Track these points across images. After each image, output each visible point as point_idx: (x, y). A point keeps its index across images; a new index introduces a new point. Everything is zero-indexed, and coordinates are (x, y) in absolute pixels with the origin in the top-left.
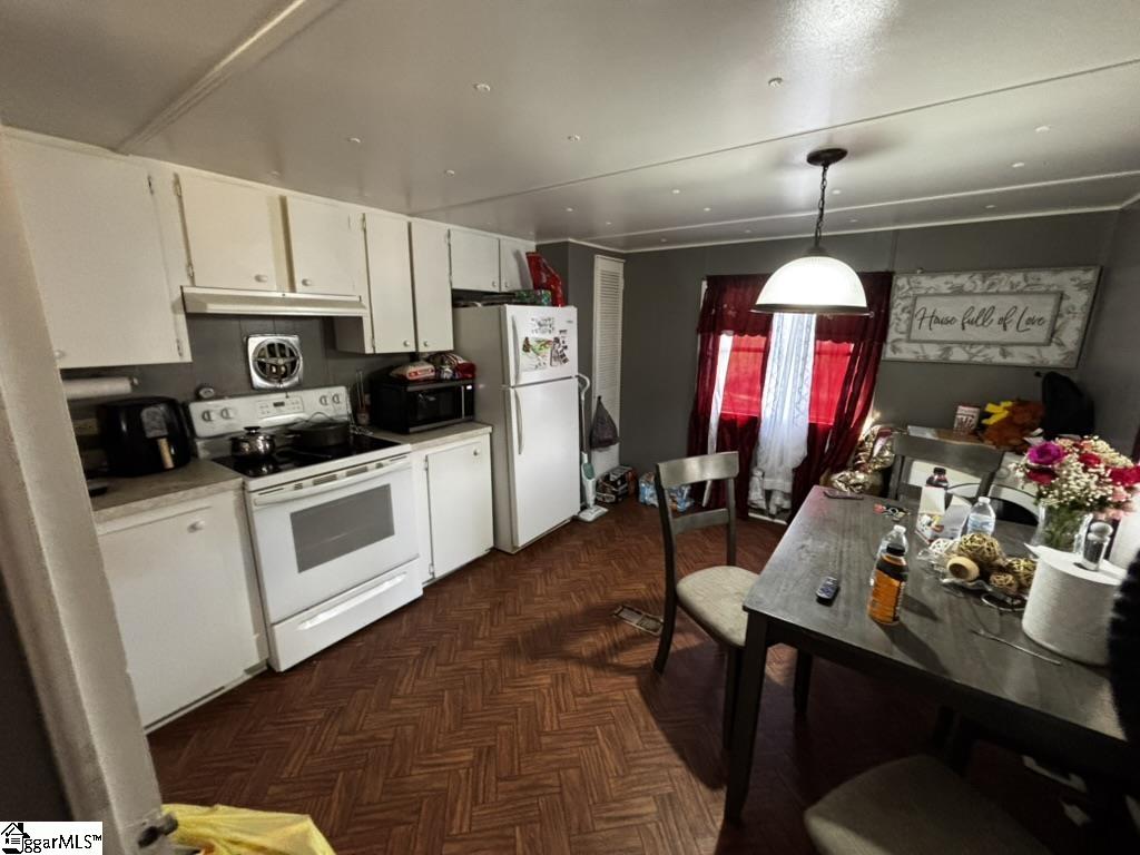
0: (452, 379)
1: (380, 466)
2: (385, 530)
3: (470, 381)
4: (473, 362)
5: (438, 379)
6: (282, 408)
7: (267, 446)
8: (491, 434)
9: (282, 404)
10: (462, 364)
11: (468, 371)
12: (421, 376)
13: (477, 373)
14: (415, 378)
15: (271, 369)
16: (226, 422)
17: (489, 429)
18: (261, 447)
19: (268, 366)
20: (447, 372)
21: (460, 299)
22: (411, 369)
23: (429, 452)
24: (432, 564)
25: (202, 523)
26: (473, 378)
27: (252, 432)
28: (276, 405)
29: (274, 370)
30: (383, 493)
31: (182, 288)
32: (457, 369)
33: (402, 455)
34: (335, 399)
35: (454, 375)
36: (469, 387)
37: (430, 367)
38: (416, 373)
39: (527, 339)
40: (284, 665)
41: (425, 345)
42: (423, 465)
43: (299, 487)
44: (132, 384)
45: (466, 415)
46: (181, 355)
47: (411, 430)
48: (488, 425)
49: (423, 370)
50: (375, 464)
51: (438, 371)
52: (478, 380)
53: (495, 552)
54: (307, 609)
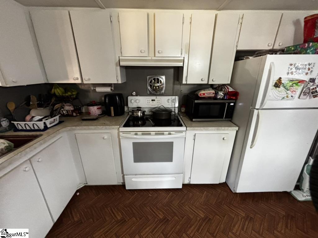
0: (223, 99)
1: (170, 134)
2: (169, 159)
3: (234, 101)
4: (238, 91)
5: (215, 98)
6: (154, 102)
7: (141, 114)
8: (237, 131)
9: (154, 100)
10: (231, 92)
11: (234, 95)
12: (206, 95)
13: (239, 97)
14: (203, 96)
15: (153, 87)
16: (137, 104)
17: (237, 128)
18: (139, 115)
19: (152, 86)
20: (221, 94)
21: (240, 55)
22: (202, 92)
23: (197, 132)
24: (190, 178)
25: (106, 137)
26: (236, 99)
27: (139, 109)
28: (152, 100)
29: (154, 88)
30: (171, 144)
31: (119, 57)
32: (228, 94)
33: (181, 131)
34: (173, 101)
35: (224, 96)
36: (232, 104)
37: (213, 91)
38: (204, 94)
39: (280, 78)
40: (127, 188)
41: (213, 81)
42: (193, 138)
43: (136, 134)
44: (111, 89)
45: (226, 118)
46: (117, 80)
47: (194, 120)
48: (237, 125)
49: (209, 93)
50: (167, 133)
51: (216, 94)
52: (238, 101)
53: (224, 185)
54: (136, 175)
